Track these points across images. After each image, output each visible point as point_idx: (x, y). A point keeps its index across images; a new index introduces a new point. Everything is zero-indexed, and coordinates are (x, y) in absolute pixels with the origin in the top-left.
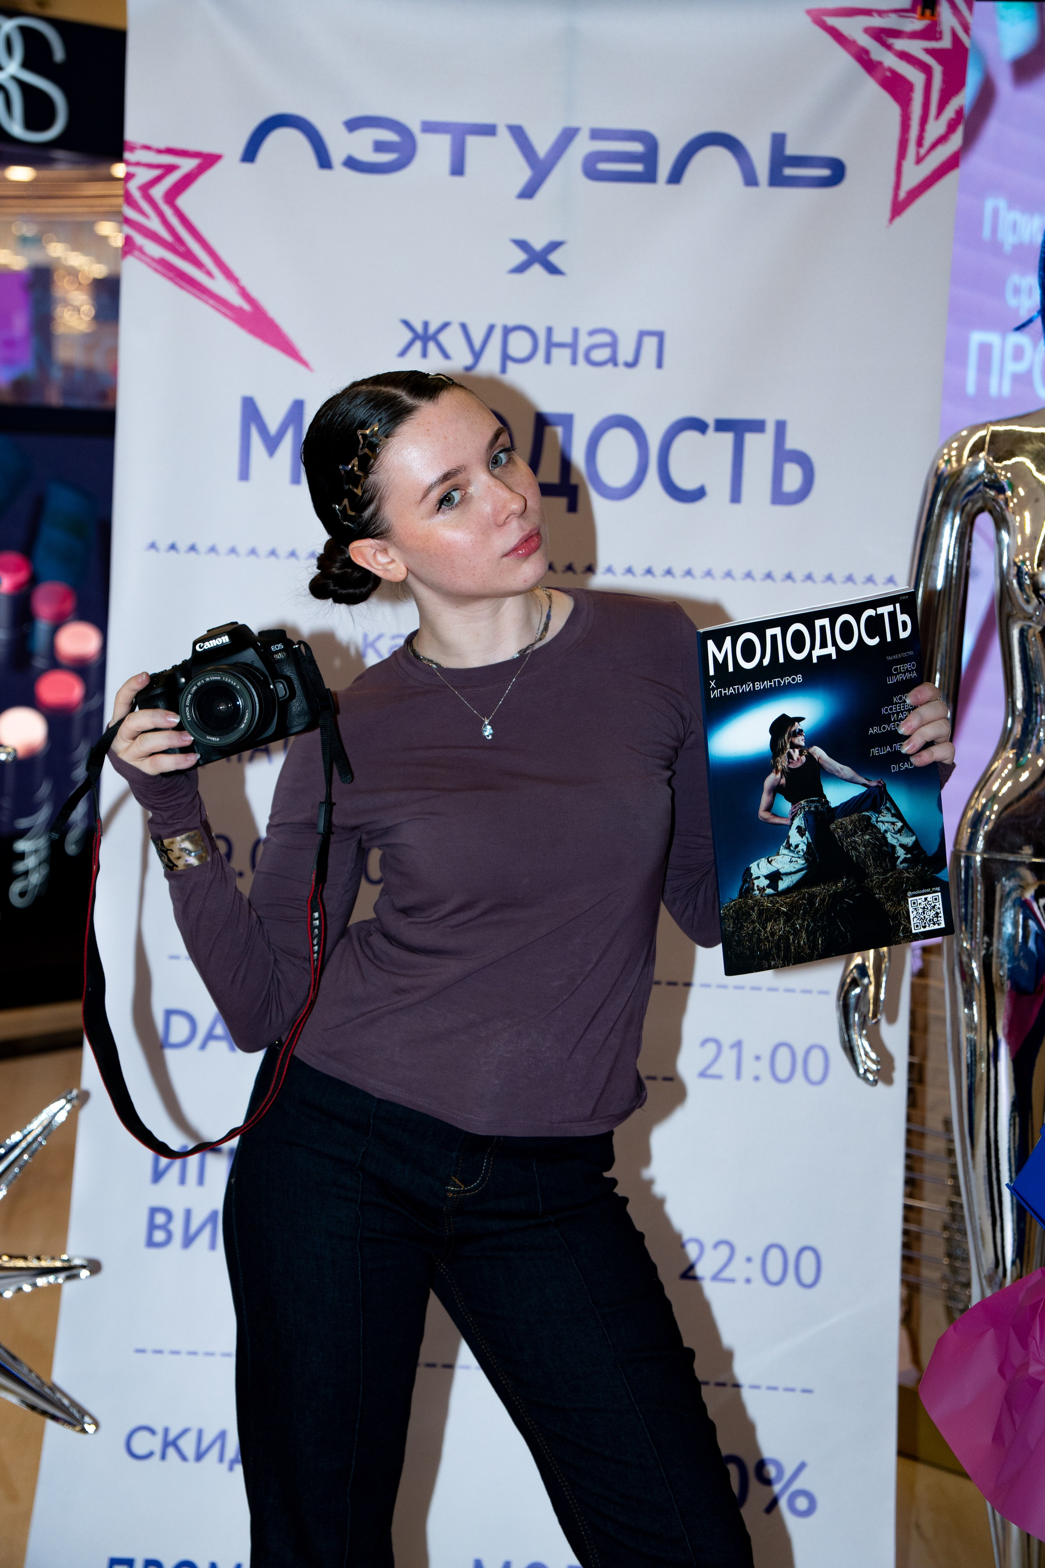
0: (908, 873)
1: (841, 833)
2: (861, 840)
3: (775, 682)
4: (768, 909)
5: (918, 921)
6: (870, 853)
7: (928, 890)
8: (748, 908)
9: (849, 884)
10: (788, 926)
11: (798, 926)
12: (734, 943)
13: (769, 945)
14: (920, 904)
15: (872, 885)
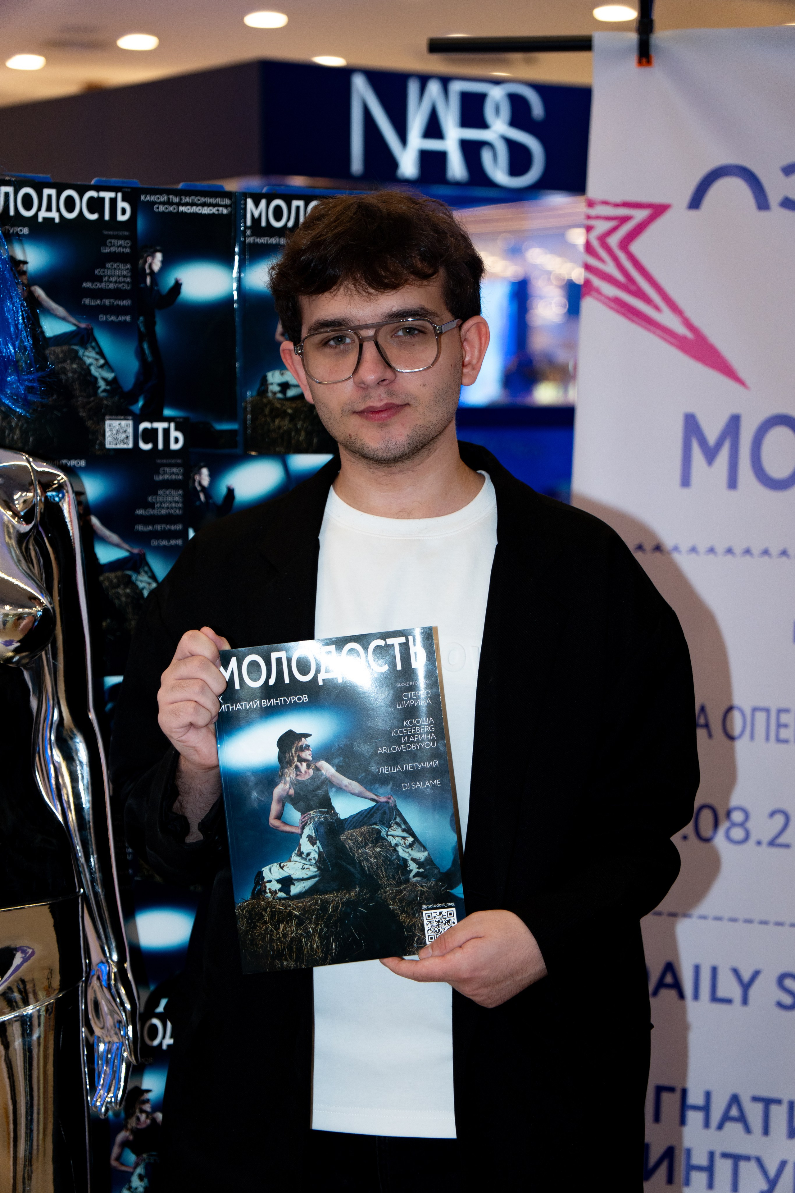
0: (422, 886)
1: (351, 844)
2: (372, 851)
3: (281, 700)
4: (280, 912)
5: (433, 934)
6: (382, 865)
7: (443, 905)
8: (261, 909)
9: (362, 893)
10: (301, 929)
11: (310, 930)
12: (248, 942)
13: (281, 946)
14: (435, 917)
15: (386, 896)
